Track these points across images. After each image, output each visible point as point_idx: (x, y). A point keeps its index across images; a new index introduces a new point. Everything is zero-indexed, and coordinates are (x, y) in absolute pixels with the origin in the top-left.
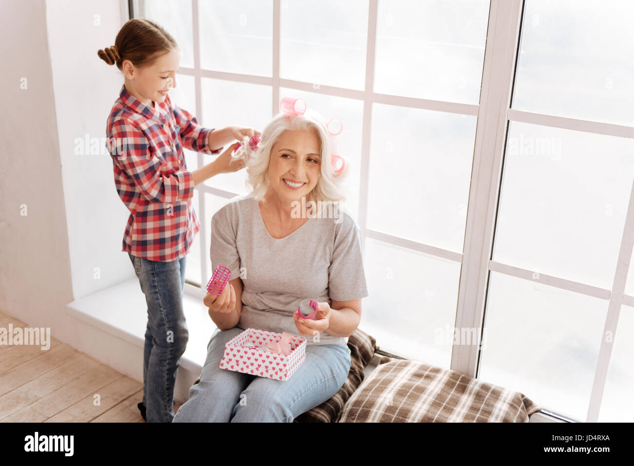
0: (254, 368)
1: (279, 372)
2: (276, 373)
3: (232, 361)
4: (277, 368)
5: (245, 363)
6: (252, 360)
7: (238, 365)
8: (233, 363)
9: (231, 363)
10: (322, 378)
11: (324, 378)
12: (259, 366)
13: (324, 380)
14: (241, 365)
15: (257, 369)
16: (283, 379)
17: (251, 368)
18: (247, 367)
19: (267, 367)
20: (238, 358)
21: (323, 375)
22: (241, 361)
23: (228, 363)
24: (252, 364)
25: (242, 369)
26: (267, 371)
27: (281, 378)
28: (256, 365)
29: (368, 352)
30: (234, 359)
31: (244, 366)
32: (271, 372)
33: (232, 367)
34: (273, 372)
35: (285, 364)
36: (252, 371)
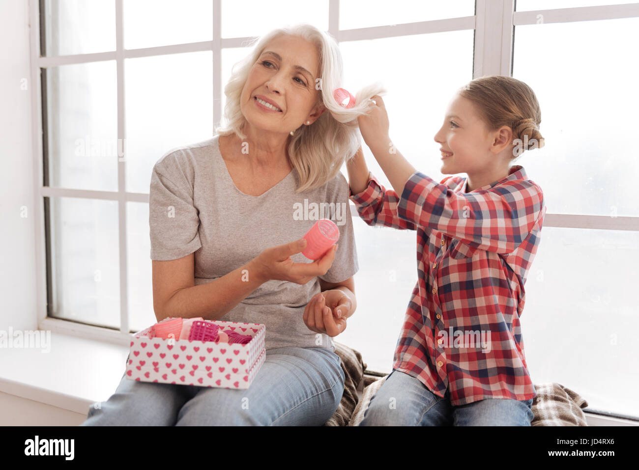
0: (185, 372)
1: (233, 375)
2: (228, 377)
3: (146, 365)
4: (229, 369)
5: (169, 365)
6: (182, 360)
7: (157, 370)
8: (148, 367)
9: (144, 369)
10: (313, 389)
11: (316, 390)
12: (195, 367)
13: (316, 394)
14: (163, 369)
15: (192, 373)
16: (241, 386)
17: (180, 373)
18: (174, 372)
19: (208, 368)
20: (156, 358)
21: (314, 385)
22: (162, 363)
23: (139, 368)
24: (182, 366)
25: (165, 377)
26: (210, 375)
27: (236, 384)
28: (189, 367)
29: (356, 368)
30: (149, 361)
31: (168, 371)
32: (217, 375)
33: (147, 375)
34: (221, 376)
35: (243, 359)
36: (183, 379)
